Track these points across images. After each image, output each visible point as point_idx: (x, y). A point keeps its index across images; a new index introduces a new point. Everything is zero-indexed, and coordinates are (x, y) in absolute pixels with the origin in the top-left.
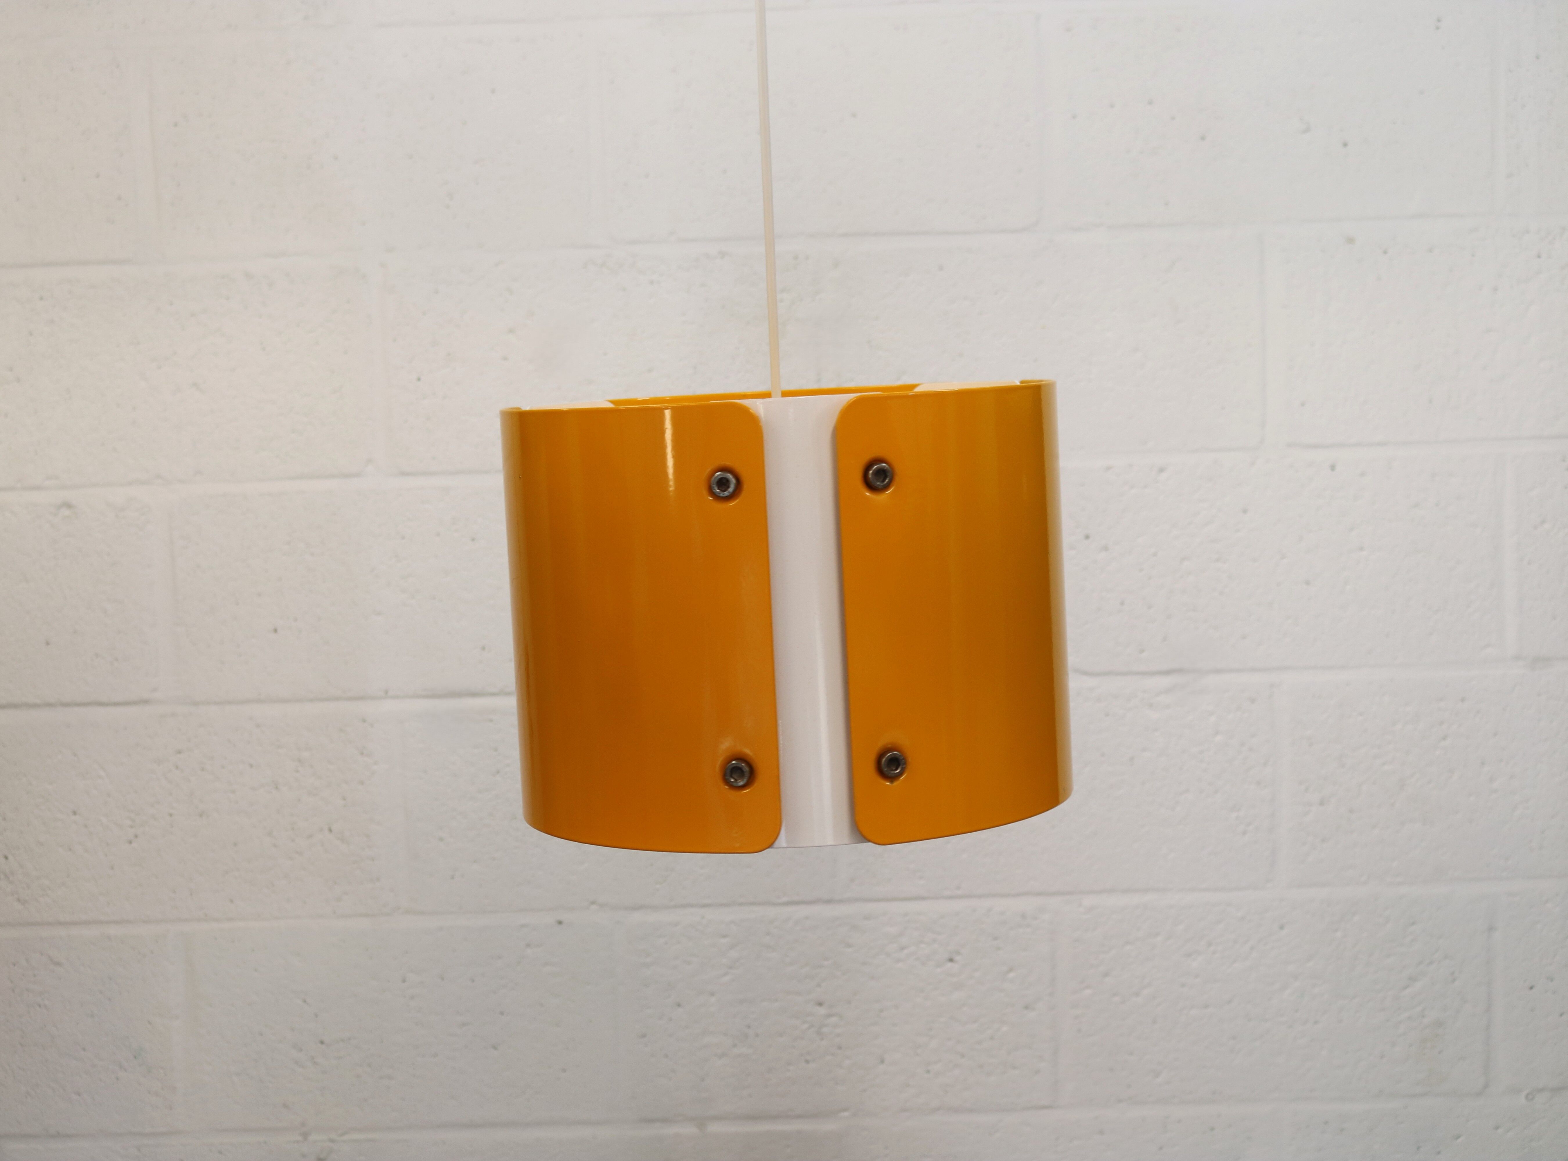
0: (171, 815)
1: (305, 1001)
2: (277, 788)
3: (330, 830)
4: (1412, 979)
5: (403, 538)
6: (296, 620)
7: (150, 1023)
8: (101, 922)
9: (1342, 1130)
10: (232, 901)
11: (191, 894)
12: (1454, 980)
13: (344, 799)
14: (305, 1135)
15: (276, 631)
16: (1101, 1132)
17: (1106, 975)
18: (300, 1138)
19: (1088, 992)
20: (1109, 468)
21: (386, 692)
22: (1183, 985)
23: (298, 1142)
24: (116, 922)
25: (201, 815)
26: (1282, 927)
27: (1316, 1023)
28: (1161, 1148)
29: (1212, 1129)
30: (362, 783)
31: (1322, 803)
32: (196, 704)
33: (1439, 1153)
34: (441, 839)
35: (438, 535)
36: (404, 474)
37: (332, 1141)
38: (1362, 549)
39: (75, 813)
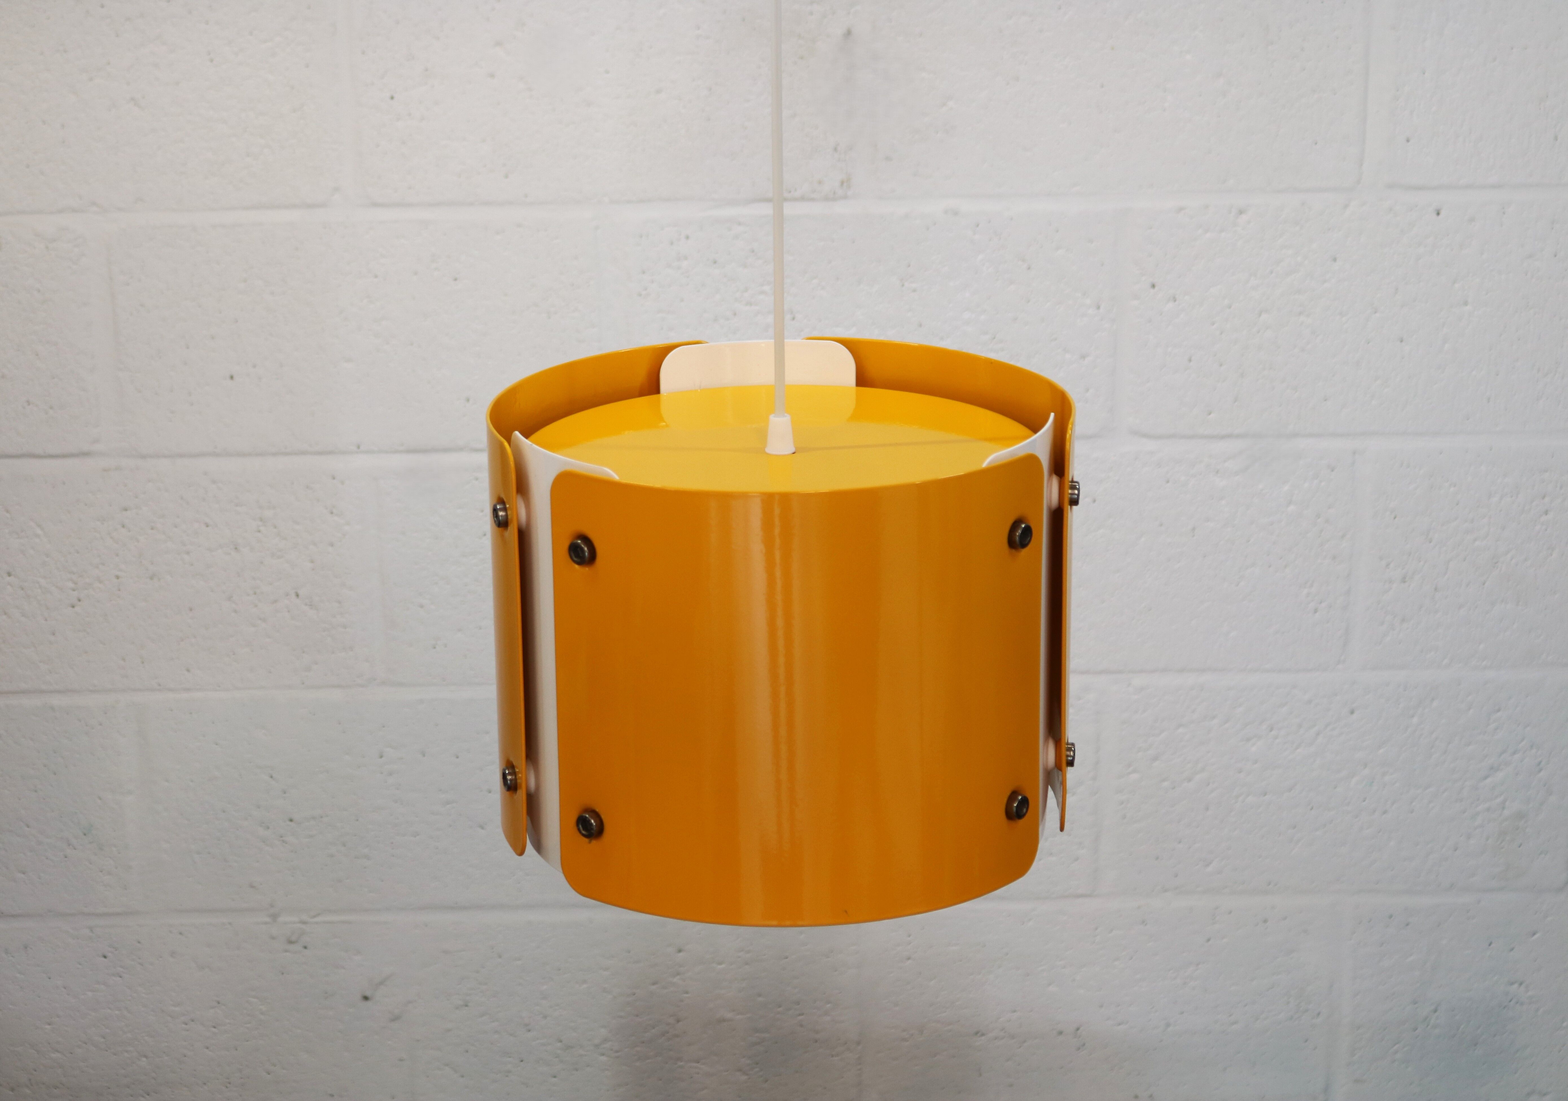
0: (118, 577)
1: (271, 777)
2: (236, 548)
3: (297, 595)
4: (1493, 769)
5: (376, 276)
6: (254, 366)
7: (100, 798)
8: (42, 692)
9: (1407, 925)
10: (188, 670)
11: (143, 663)
12: (1540, 771)
13: (312, 562)
14: (274, 917)
15: (232, 377)
16: (1143, 922)
17: (1155, 758)
18: (268, 919)
19: (1135, 776)
20: (1180, 209)
21: (359, 447)
22: (1240, 771)
23: (266, 923)
24: (59, 692)
25: (151, 578)
26: (1352, 712)
27: (1385, 812)
28: (1209, 940)
29: (1265, 921)
30: (332, 545)
31: (1404, 580)
32: (143, 457)
33: (1512, 949)
34: (422, 606)
35: (416, 273)
36: (375, 205)
37: (304, 923)
38: (1466, 303)
39: (9, 574)
